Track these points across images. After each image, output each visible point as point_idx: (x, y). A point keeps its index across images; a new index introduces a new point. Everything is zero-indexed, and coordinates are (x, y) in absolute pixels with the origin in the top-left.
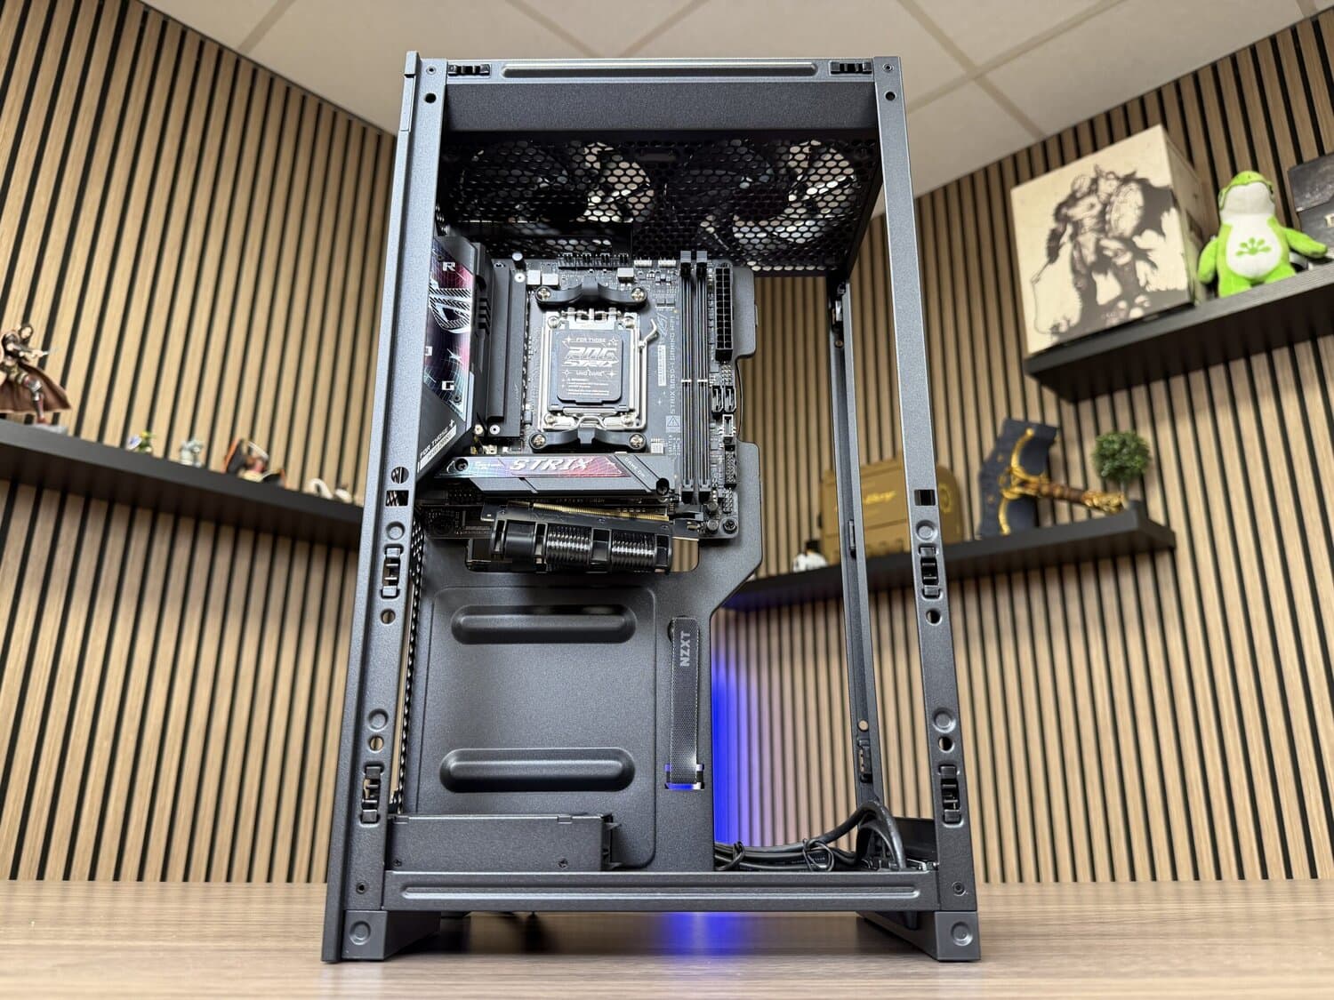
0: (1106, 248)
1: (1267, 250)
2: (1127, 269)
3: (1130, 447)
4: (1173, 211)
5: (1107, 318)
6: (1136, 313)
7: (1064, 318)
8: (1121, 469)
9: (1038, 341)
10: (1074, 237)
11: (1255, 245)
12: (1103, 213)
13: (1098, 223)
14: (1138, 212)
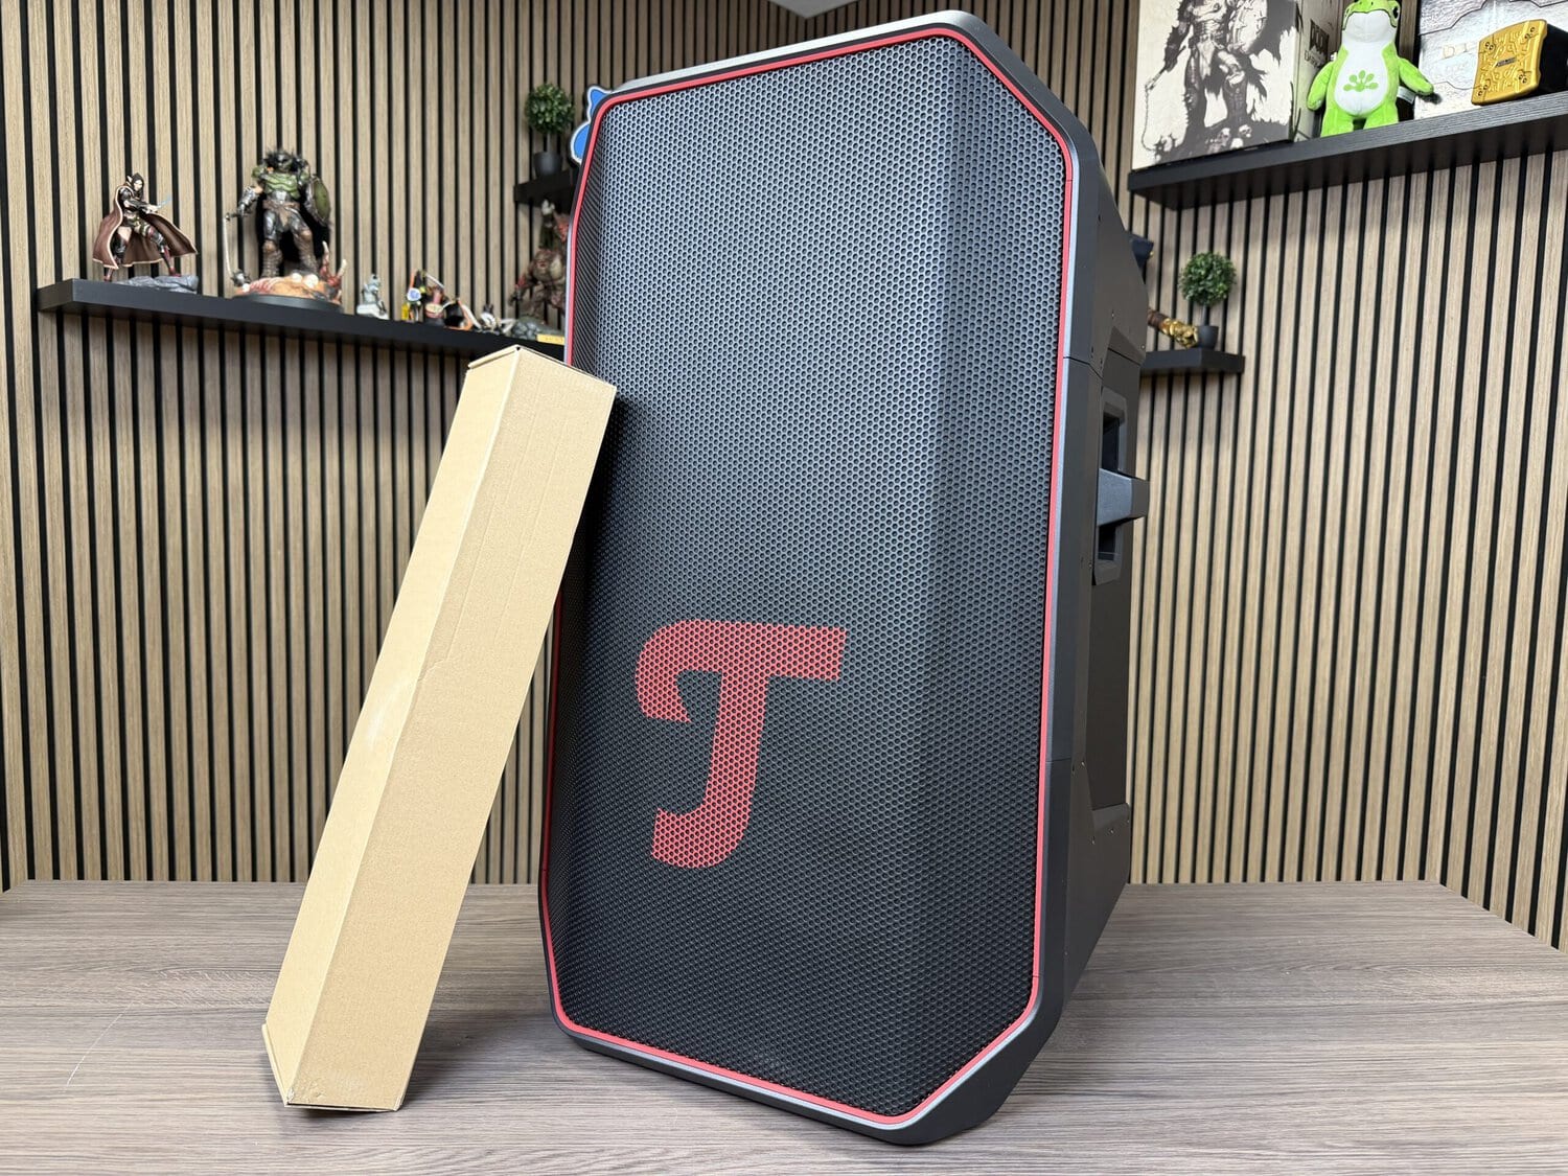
0: (1224, 63)
1: (1374, 86)
2: (1238, 90)
3: (1215, 272)
4: (1293, 30)
5: (1210, 143)
6: (1237, 143)
7: (1170, 136)
8: (1205, 293)
9: (1143, 158)
10: (1193, 42)
11: (1364, 80)
12: (1227, 18)
13: (1218, 30)
14: (1260, 23)
